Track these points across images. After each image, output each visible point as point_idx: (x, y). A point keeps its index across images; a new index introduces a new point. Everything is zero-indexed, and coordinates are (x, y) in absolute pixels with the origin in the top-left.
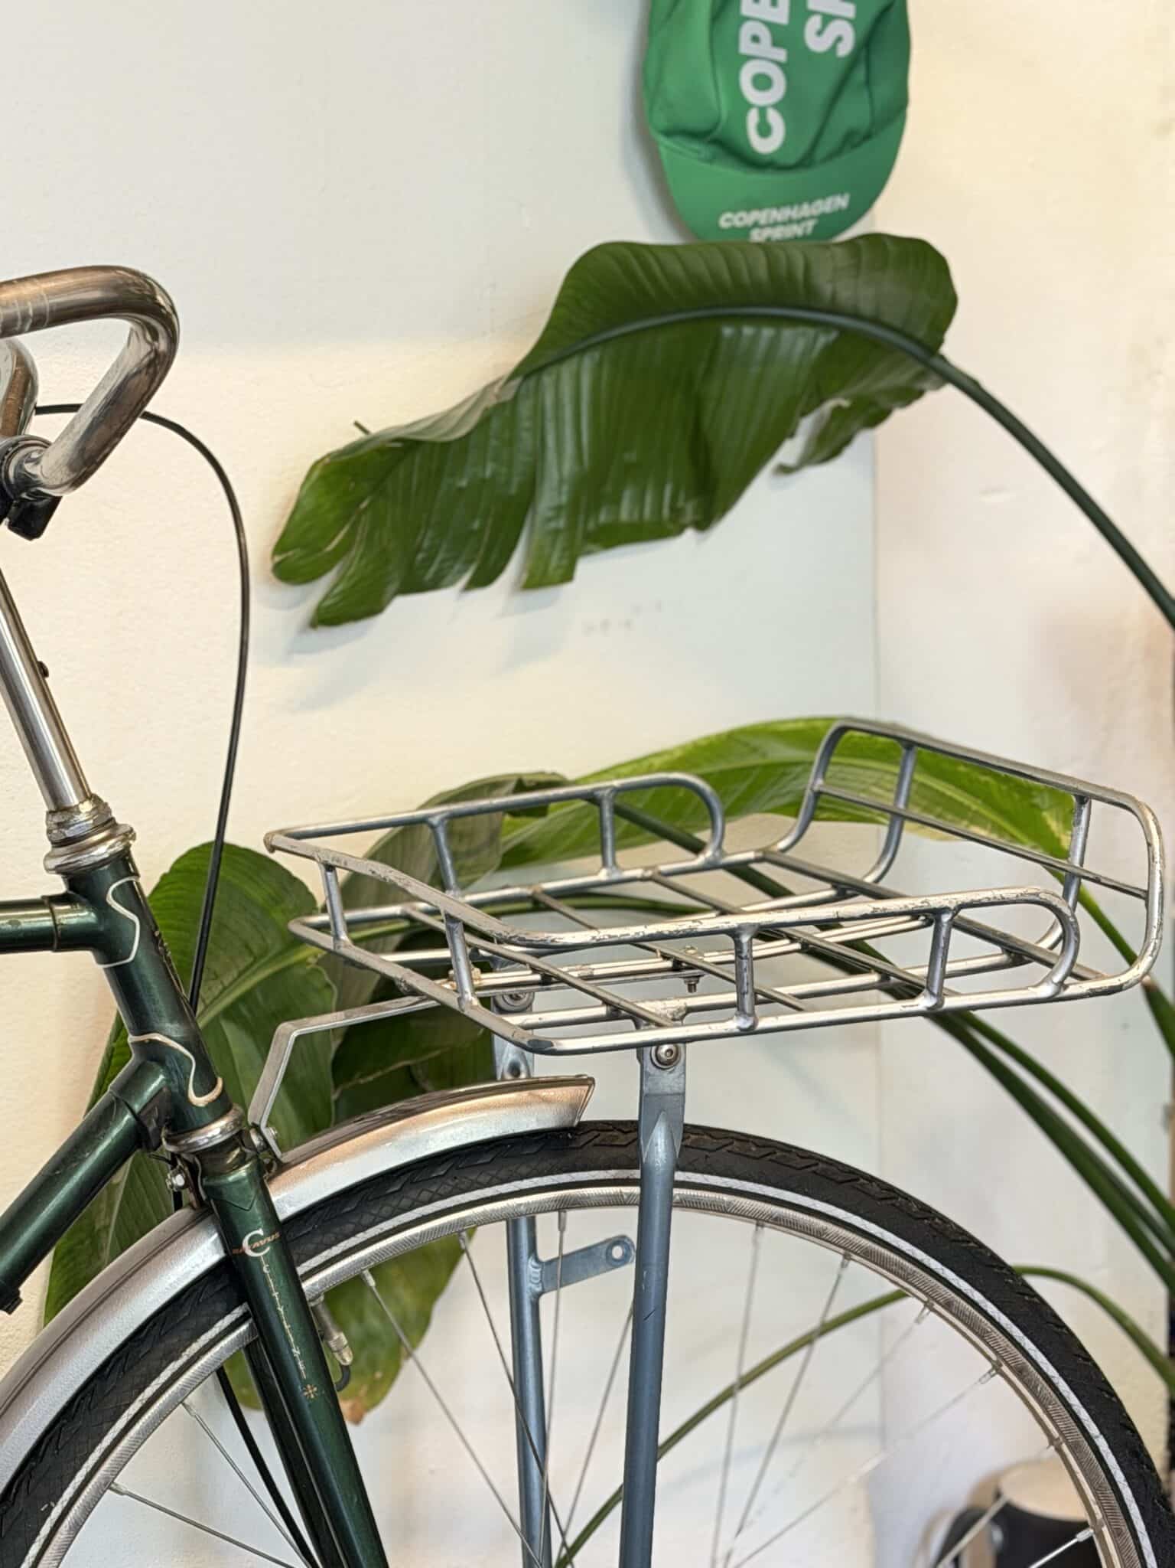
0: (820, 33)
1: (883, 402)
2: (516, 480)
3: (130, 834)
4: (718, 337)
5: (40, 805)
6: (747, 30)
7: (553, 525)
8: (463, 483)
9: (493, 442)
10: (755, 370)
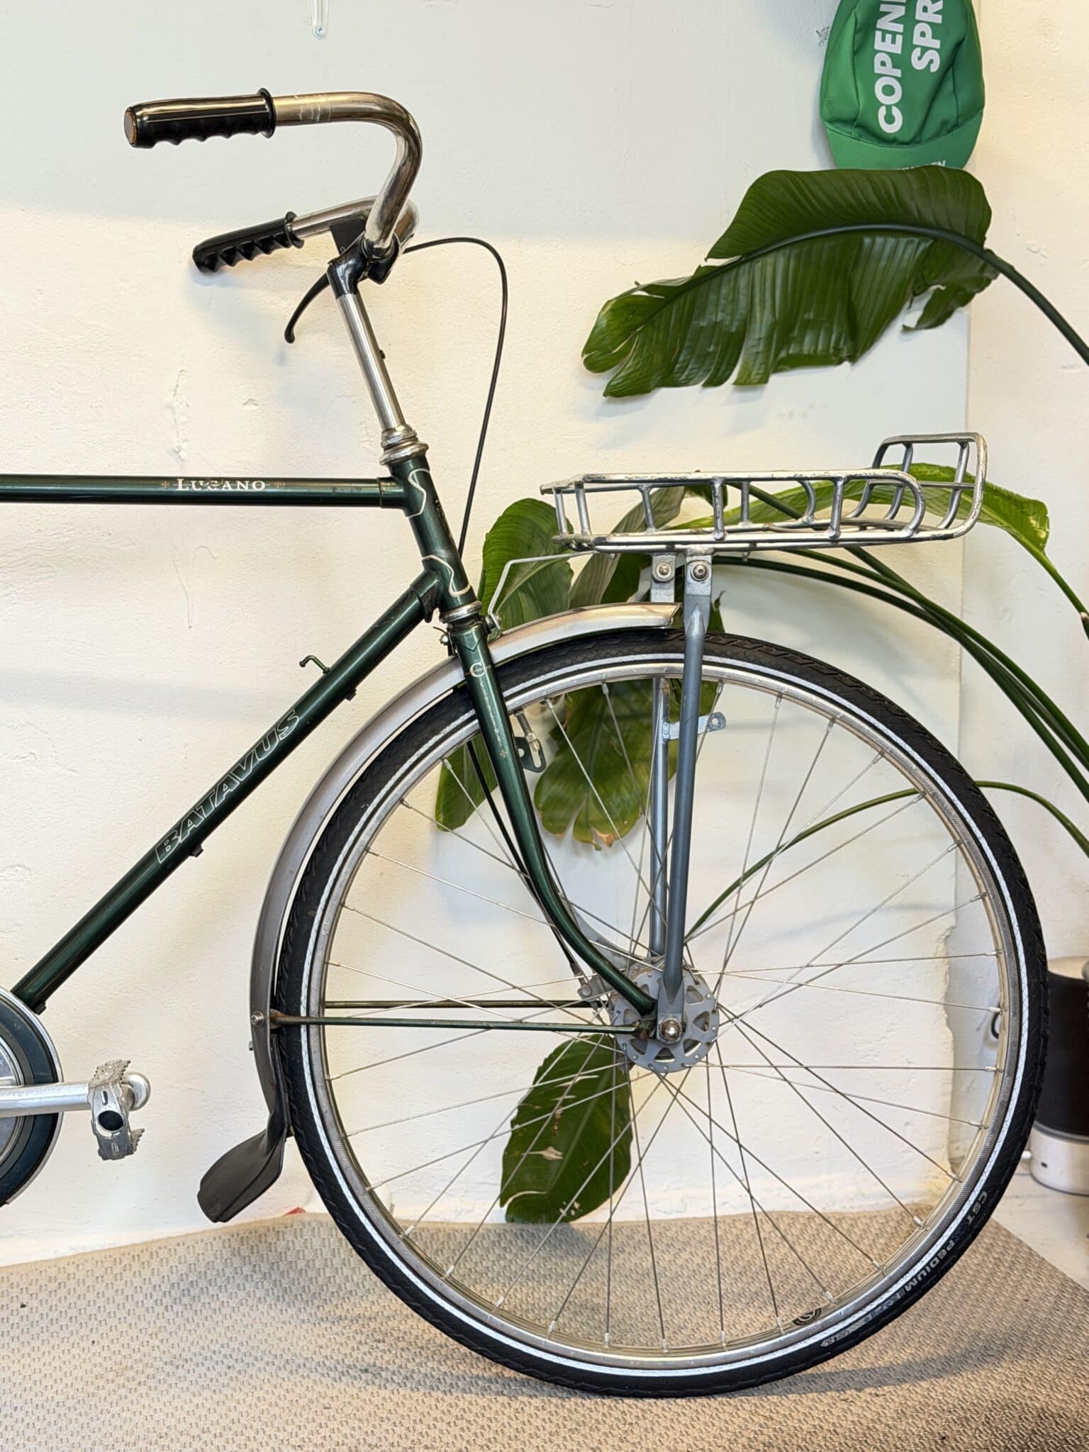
0: (920, 58)
1: (968, 289)
2: (736, 324)
3: (426, 447)
4: (862, 243)
5: (379, 428)
6: (878, 58)
7: (755, 350)
8: (703, 324)
9: (723, 301)
10: (883, 263)
